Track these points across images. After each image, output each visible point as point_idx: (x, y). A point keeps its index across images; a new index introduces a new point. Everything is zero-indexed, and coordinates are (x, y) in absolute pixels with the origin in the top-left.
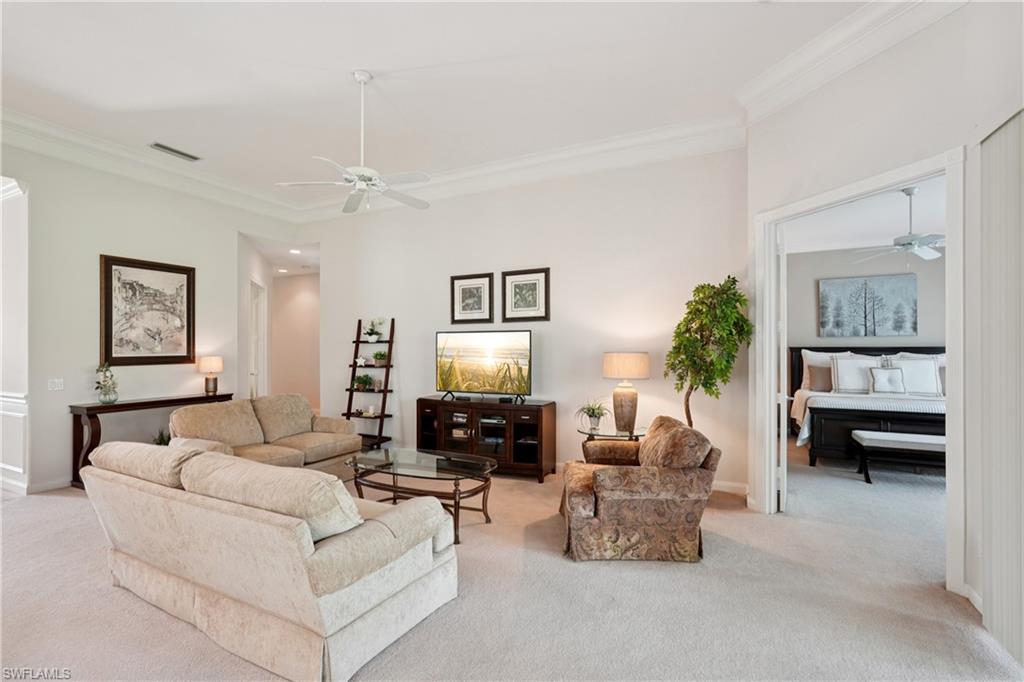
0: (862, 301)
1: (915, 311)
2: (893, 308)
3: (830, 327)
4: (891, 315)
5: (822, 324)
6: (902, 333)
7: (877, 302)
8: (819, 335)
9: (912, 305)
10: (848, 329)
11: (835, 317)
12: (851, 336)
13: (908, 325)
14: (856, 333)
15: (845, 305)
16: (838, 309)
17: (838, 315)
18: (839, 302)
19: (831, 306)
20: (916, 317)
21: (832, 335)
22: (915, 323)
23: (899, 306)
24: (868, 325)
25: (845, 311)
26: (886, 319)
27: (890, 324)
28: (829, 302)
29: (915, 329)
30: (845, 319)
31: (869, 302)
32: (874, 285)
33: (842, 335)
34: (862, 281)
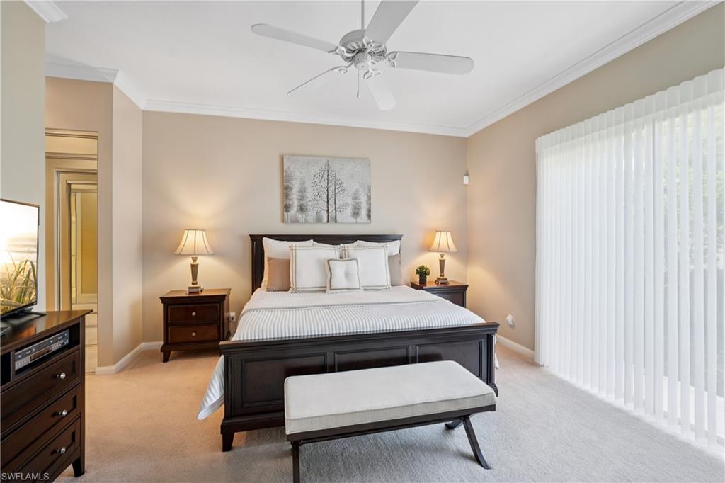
0: (324, 183)
1: (370, 198)
2: (351, 194)
3: (294, 211)
4: (350, 201)
5: (287, 208)
6: (359, 220)
7: (338, 184)
8: (283, 221)
9: (367, 191)
10: (311, 215)
11: (300, 200)
12: (314, 223)
13: (364, 212)
14: (319, 220)
15: (309, 185)
16: (302, 191)
17: (302, 198)
18: (303, 183)
19: (295, 186)
20: (370, 204)
21: (296, 221)
22: (369, 211)
23: (357, 191)
24: (330, 211)
25: (309, 194)
26: (346, 205)
27: (349, 210)
28: (294, 182)
29: (369, 216)
30: (309, 203)
31: (331, 185)
32: (335, 167)
33: (306, 222)
34: (324, 161)
